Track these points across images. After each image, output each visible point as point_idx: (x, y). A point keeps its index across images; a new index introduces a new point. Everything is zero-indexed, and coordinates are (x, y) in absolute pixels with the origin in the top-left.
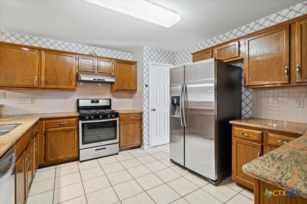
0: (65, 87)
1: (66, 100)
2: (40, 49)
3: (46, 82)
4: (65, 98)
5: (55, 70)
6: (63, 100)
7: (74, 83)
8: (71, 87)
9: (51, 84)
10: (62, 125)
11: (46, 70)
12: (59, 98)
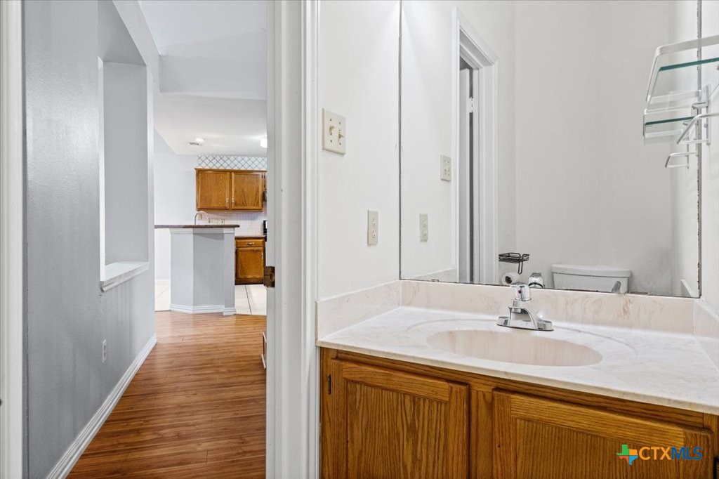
0: (252, 208)
1: (253, 221)
2: (231, 171)
3: (236, 204)
4: (251, 219)
5: (243, 191)
6: (250, 221)
7: (260, 203)
8: (258, 208)
9: (240, 205)
10: (250, 246)
11: (235, 191)
12: (246, 219)
